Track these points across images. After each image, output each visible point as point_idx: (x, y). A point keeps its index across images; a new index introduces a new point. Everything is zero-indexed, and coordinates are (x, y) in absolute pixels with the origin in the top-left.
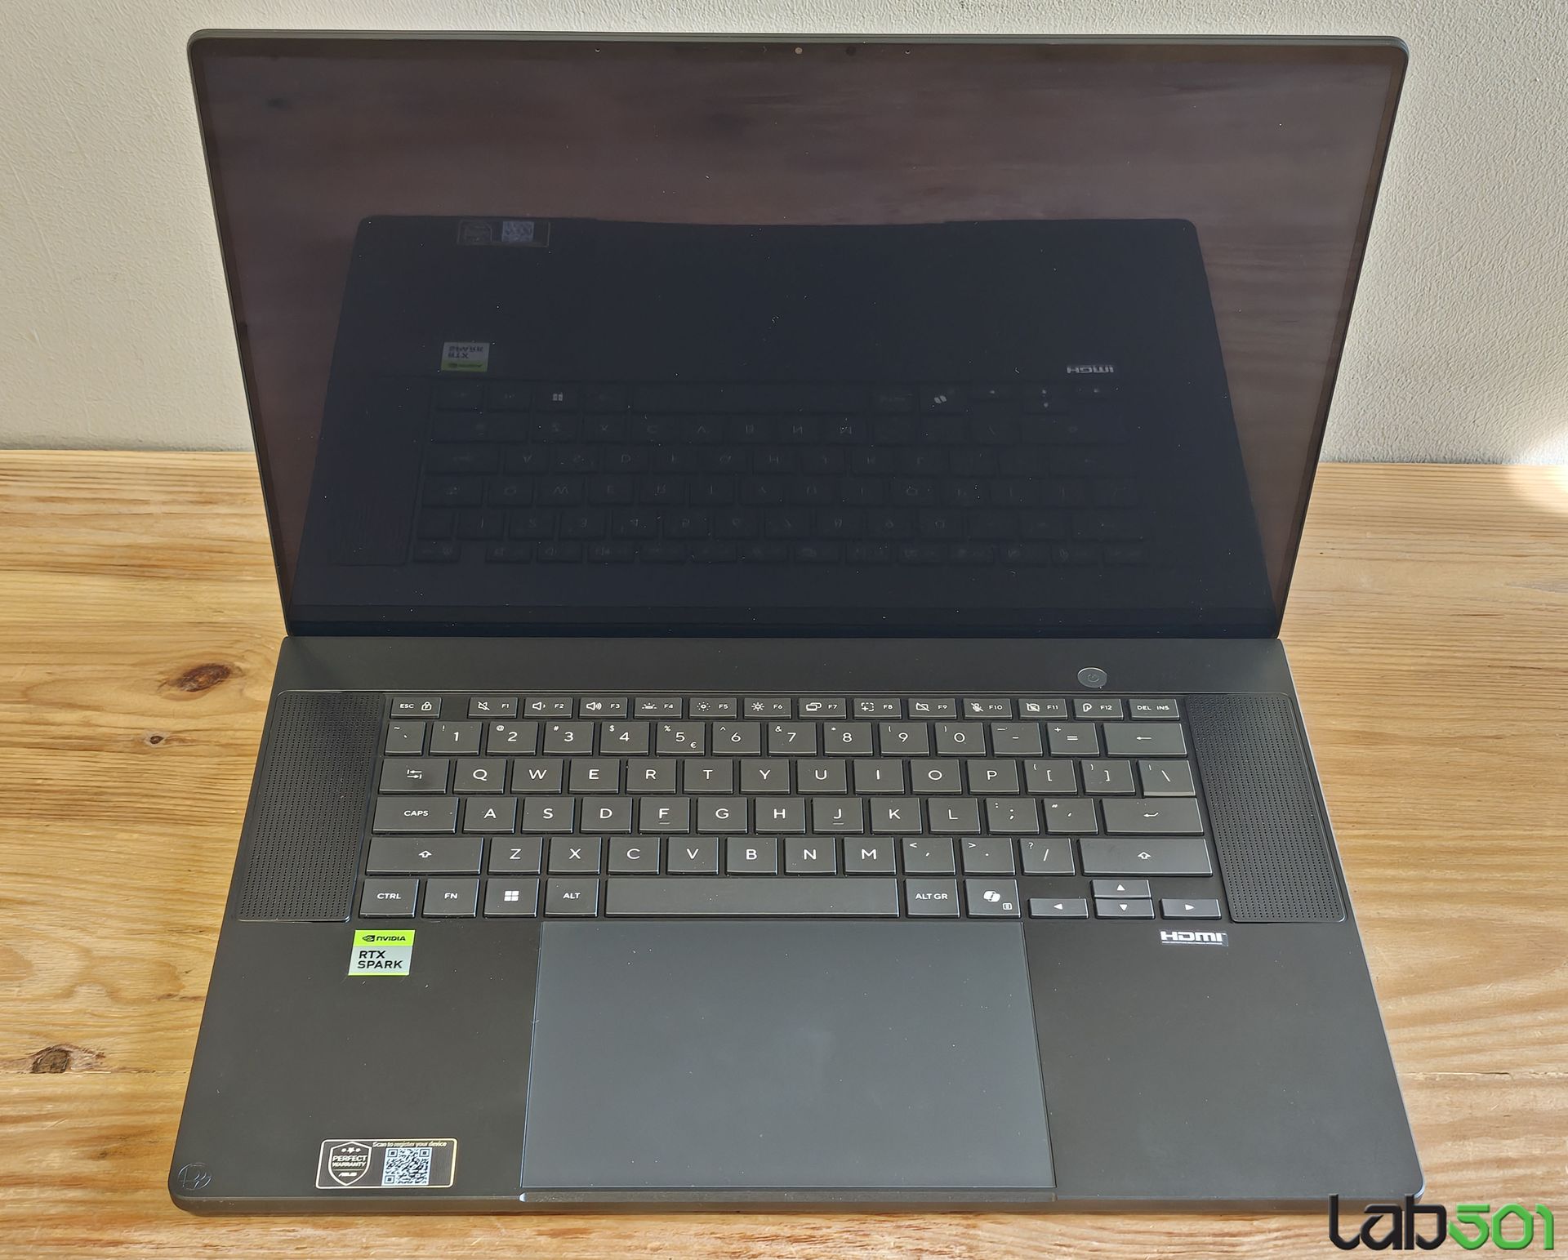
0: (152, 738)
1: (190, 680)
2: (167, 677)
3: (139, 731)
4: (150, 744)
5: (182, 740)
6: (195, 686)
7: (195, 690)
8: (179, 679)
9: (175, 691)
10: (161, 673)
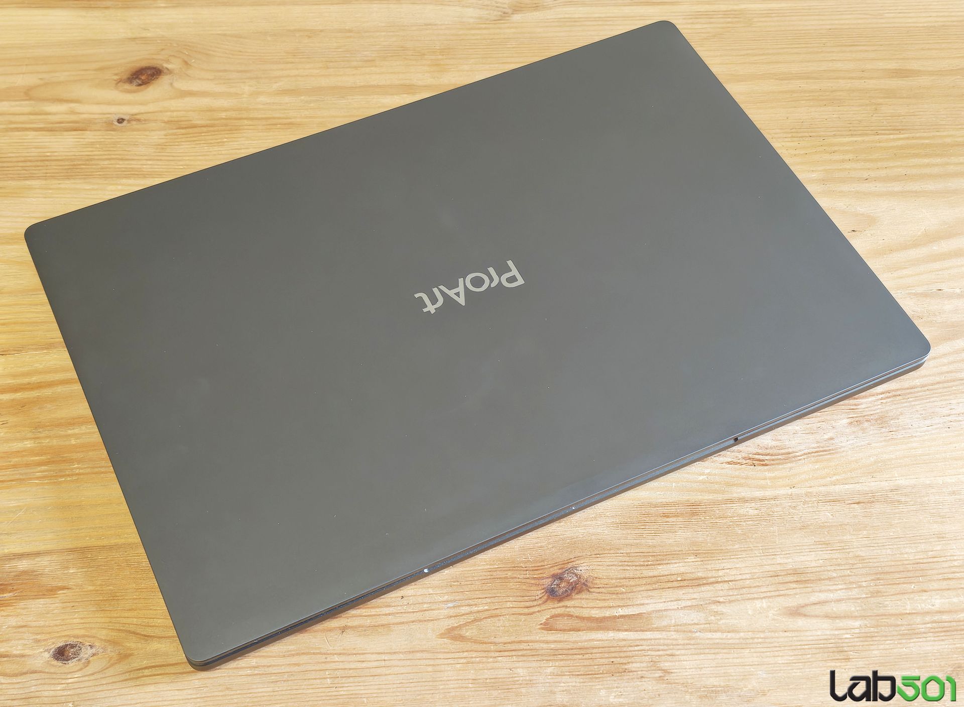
0: (118, 120)
1: (136, 78)
2: (119, 77)
3: (109, 116)
4: (117, 123)
5: (139, 120)
6: (140, 82)
7: (140, 85)
8: (129, 78)
9: (127, 86)
10: (116, 74)
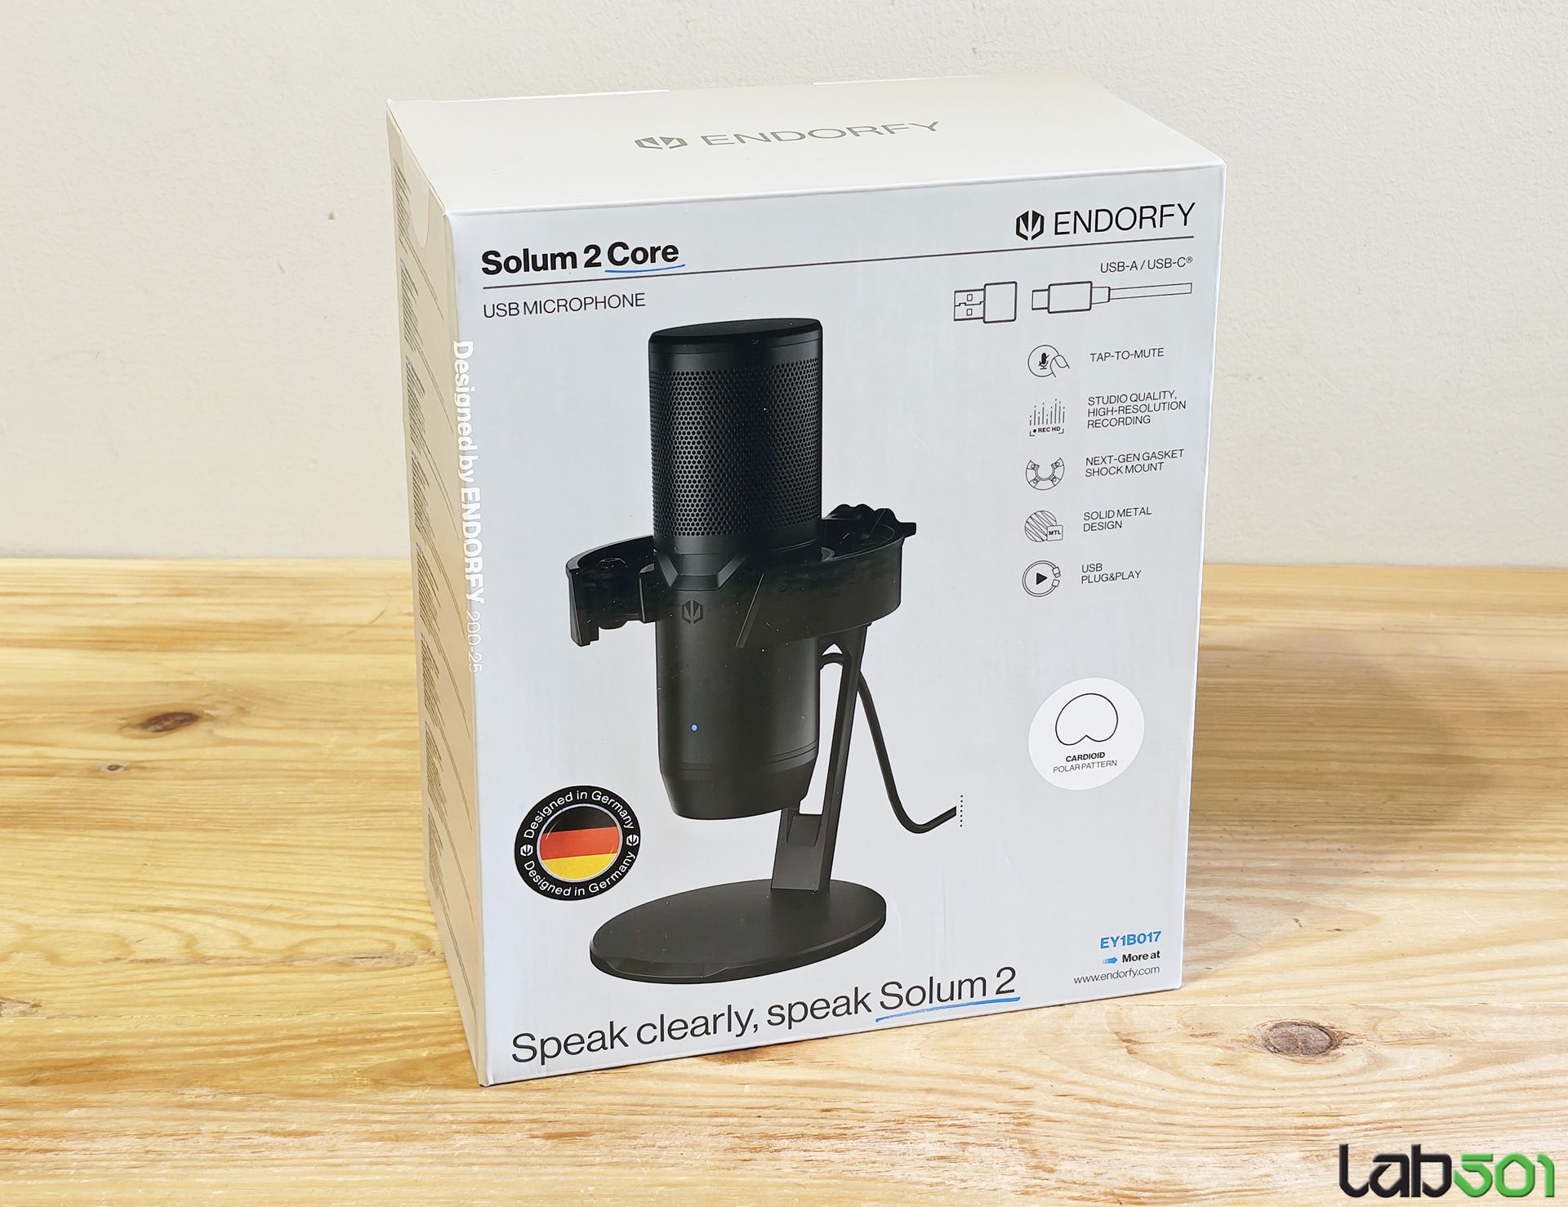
0: (110, 766)
1: (155, 723)
2: (128, 721)
3: (96, 761)
4: (106, 770)
5: (144, 768)
6: (159, 728)
7: (159, 731)
8: (143, 723)
9: (137, 732)
10: (123, 719)
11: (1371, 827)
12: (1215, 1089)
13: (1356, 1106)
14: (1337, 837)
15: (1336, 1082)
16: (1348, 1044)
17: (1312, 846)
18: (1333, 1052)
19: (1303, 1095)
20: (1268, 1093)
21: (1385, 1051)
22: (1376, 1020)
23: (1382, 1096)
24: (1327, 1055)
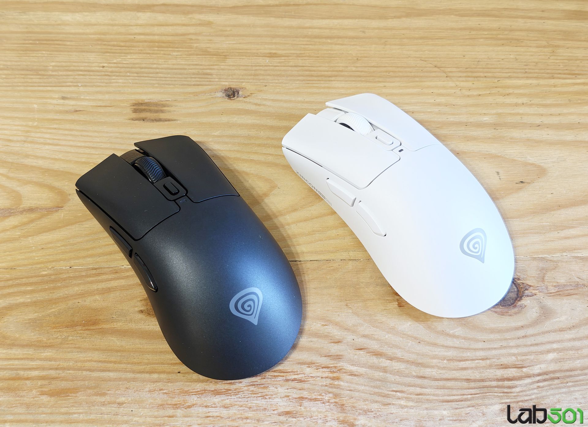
11: (542, 82)
12: (450, 342)
13: (532, 357)
14: (521, 91)
15: (521, 333)
16: (528, 296)
17: (508, 100)
18: (519, 303)
19: (502, 347)
20: (480, 345)
21: (549, 302)
22: (544, 272)
23: (548, 347)
24: (515, 306)
